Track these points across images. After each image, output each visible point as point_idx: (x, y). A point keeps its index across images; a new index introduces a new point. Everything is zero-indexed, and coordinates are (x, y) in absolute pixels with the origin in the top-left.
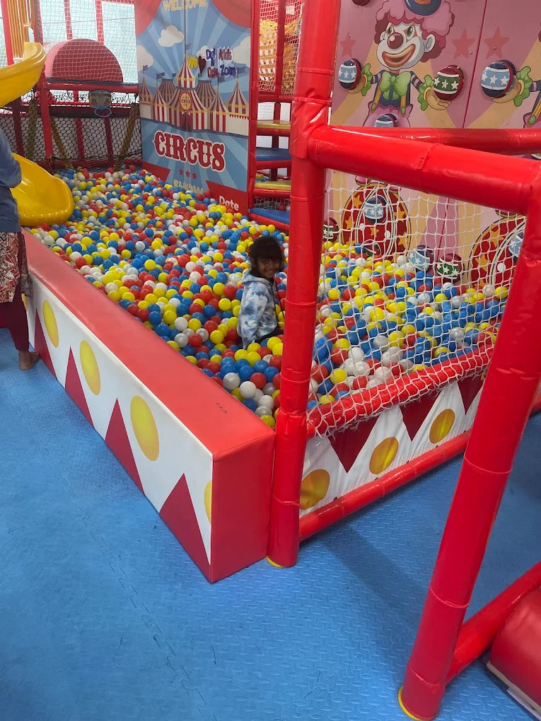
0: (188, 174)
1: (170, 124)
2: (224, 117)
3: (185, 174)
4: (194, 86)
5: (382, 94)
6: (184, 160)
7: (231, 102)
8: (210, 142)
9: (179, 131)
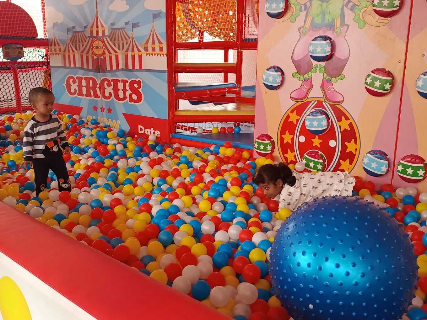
0: (102, 109)
1: (82, 68)
2: (140, 57)
3: (99, 110)
4: (107, 33)
5: (313, 18)
6: (99, 97)
7: (147, 43)
8: (125, 79)
9: (92, 73)
